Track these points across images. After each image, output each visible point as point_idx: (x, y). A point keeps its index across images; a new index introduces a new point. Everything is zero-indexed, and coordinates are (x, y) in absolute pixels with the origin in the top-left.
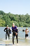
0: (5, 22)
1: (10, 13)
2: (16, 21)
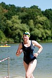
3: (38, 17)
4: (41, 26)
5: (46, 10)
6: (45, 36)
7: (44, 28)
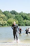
0: (17, 22)
1: (22, 12)
2: (29, 20)
3: (1, 14)
4: (2, 19)
5: (4, 12)
6: (4, 24)
7: (4, 20)
